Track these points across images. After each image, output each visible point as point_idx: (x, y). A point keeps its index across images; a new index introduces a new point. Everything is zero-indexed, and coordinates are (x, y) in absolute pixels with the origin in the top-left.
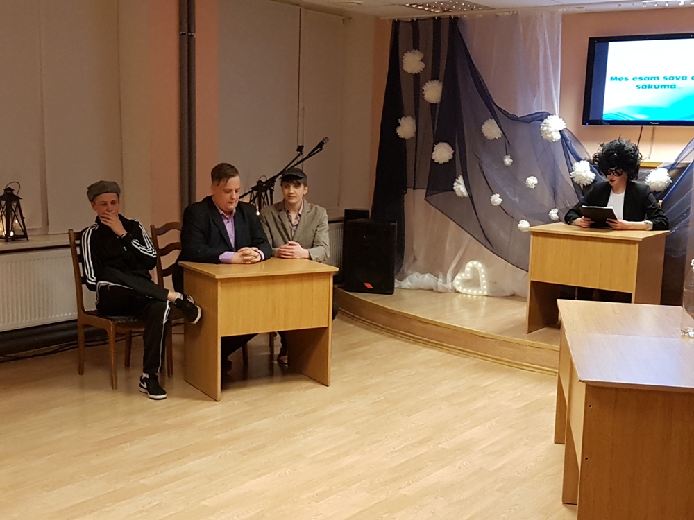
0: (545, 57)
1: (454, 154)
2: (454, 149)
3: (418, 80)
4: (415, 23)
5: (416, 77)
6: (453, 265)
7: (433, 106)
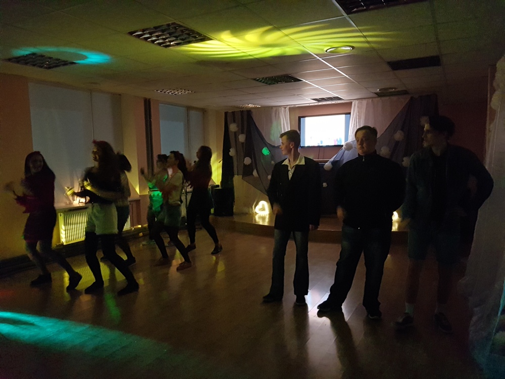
0: (284, 124)
1: (252, 161)
2: (252, 159)
3: (236, 134)
4: (233, 113)
5: (235, 133)
6: (255, 203)
7: (243, 143)
